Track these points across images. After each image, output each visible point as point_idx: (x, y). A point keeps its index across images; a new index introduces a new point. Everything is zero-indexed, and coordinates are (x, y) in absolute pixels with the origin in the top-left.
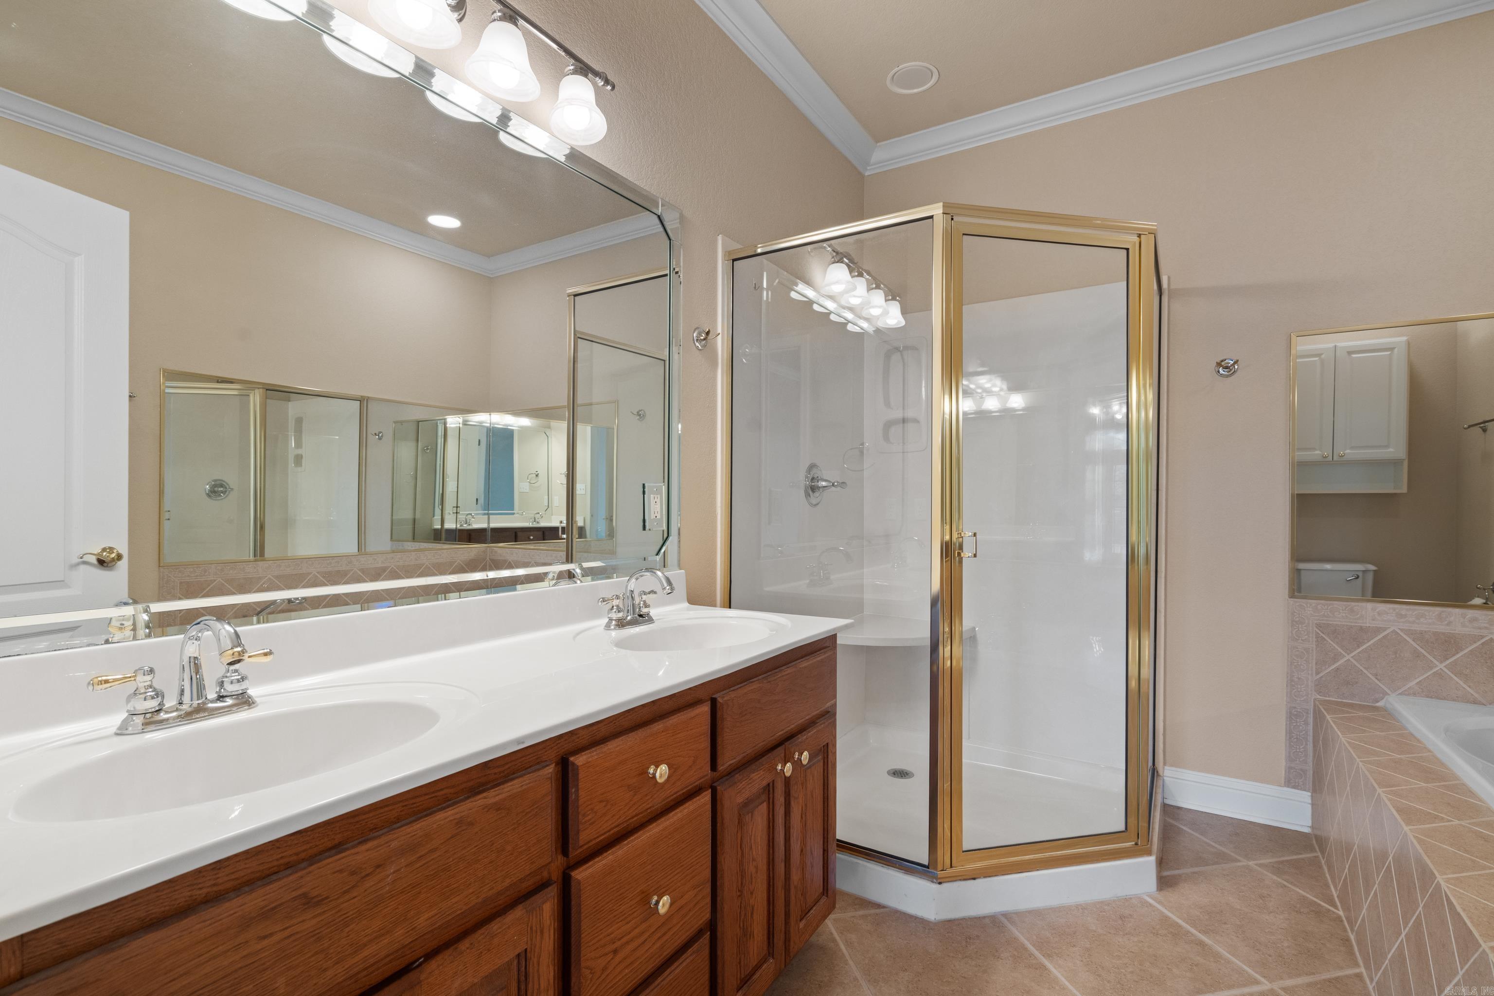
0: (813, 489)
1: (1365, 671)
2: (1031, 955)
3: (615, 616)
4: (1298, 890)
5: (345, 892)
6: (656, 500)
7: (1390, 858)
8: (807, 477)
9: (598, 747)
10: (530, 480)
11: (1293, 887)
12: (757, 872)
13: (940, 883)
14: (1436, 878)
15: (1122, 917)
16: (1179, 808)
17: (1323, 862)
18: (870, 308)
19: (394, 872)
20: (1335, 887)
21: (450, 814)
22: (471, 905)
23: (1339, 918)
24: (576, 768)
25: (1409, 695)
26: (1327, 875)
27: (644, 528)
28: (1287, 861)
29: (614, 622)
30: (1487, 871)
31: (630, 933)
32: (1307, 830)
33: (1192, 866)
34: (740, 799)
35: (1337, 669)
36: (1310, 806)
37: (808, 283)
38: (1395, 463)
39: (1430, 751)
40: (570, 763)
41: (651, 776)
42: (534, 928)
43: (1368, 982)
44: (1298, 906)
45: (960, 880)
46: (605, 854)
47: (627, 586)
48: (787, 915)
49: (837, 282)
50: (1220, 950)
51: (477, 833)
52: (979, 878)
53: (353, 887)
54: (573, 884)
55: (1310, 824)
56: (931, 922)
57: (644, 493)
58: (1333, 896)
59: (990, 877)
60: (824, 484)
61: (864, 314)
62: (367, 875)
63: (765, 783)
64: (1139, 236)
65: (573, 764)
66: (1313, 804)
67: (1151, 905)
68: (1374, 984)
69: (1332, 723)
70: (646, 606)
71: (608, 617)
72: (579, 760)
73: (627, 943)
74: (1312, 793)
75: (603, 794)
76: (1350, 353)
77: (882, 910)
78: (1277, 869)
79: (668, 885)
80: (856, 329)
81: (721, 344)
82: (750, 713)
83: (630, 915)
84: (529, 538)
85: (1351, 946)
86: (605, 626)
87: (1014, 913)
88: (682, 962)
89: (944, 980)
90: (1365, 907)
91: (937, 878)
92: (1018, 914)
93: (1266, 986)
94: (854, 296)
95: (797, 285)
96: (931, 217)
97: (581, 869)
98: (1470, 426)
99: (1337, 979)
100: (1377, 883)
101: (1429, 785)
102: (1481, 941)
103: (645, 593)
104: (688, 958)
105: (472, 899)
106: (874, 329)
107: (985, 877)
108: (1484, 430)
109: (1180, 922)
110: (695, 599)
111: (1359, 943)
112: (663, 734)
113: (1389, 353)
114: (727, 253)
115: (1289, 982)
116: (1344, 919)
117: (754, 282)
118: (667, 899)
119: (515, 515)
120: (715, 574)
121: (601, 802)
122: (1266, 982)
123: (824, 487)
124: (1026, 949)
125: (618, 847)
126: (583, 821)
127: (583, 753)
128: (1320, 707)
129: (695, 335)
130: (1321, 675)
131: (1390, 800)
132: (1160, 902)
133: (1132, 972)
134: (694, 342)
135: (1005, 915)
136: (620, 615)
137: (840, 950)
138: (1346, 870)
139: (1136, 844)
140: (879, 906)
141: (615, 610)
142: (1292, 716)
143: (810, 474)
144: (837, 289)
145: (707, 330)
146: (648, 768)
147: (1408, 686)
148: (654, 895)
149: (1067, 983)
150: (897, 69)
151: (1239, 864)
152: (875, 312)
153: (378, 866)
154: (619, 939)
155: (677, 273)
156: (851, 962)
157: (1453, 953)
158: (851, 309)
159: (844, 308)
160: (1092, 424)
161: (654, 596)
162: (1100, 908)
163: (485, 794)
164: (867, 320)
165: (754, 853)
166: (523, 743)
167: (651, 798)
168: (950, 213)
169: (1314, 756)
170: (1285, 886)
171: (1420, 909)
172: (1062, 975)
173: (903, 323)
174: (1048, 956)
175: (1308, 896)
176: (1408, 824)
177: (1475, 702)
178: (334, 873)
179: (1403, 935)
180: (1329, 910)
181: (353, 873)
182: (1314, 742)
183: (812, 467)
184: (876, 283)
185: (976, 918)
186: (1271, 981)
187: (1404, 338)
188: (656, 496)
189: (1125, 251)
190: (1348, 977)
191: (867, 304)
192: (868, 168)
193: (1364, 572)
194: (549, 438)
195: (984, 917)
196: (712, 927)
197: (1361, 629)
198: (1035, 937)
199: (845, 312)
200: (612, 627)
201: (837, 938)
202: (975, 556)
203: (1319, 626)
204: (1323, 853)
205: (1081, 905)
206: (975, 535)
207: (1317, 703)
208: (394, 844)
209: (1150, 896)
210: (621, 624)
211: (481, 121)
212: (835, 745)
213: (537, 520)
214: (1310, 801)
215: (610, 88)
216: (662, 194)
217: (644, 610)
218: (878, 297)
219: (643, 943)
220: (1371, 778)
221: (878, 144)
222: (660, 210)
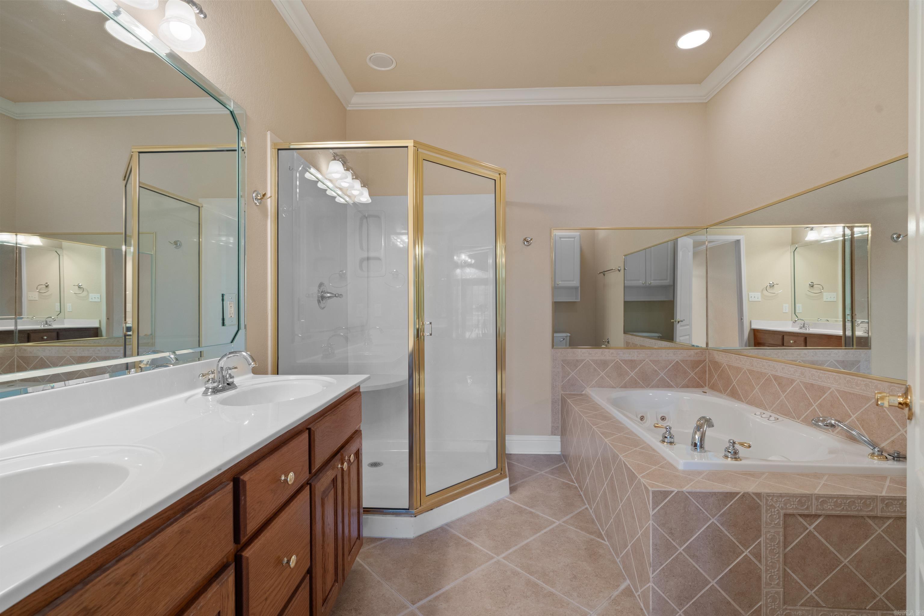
0: (323, 298)
1: (578, 379)
2: (463, 540)
3: (210, 385)
4: (561, 479)
5: (113, 599)
6: (231, 305)
7: (599, 454)
8: (319, 291)
9: (254, 468)
10: (40, 290)
11: (559, 479)
12: (330, 532)
13: (415, 516)
14: (619, 456)
15: (498, 510)
16: (511, 454)
17: (567, 465)
18: (353, 190)
19: (143, 577)
20: (573, 475)
21: (175, 528)
22: (189, 589)
23: (576, 488)
24: (244, 483)
25: (593, 387)
26: (569, 471)
27: (223, 324)
28: (555, 468)
29: (210, 390)
30: (633, 450)
31: (273, 585)
32: (559, 453)
33: (521, 480)
34: (322, 489)
35: (569, 379)
36: (560, 442)
37: (318, 169)
38: (576, 288)
39: (604, 409)
40: (240, 480)
41: (282, 481)
42: (224, 595)
43: (590, 510)
44: (562, 486)
45: (425, 512)
46: (260, 537)
47: (218, 365)
48: (343, 555)
49: (337, 172)
50: (539, 513)
51: (192, 537)
52: (434, 508)
53: (117, 594)
54: (244, 561)
55: (560, 450)
56: (411, 539)
57: (223, 300)
58: (572, 478)
59: (439, 506)
60: (329, 295)
61: (348, 193)
62: (127, 583)
63: (333, 477)
64: (500, 174)
65: (243, 481)
66: (561, 441)
67: (508, 501)
68: (593, 509)
69: (570, 403)
70: (231, 377)
71: (205, 387)
72: (245, 477)
73: (272, 592)
74: (561, 436)
75: (259, 498)
76: (560, 238)
77: (384, 541)
78: (552, 472)
79: (291, 550)
80: (342, 201)
81: (270, 204)
82: (327, 435)
83: (273, 573)
84: (42, 338)
85: (582, 497)
86: (203, 393)
87: (451, 522)
88: (297, 597)
89: (425, 566)
90: (588, 479)
91: (413, 514)
92: (452, 522)
93: (557, 523)
94: (345, 182)
95: (310, 168)
96: (407, 147)
97: (247, 550)
98: (600, 273)
99: (580, 512)
100: (593, 466)
101: (608, 422)
102: (638, 476)
103: (230, 369)
104: (300, 593)
105: (190, 584)
106: (353, 202)
107: (437, 507)
108: (604, 275)
109: (521, 505)
110: (255, 371)
111: (585, 495)
112: (288, 453)
113: (573, 239)
114: (274, 144)
115: (565, 519)
116: (578, 487)
117: (289, 165)
118: (295, 557)
119: (23, 320)
120: (267, 354)
121: (258, 503)
122: (557, 521)
123: (329, 297)
124: (460, 538)
125: (266, 531)
126: (249, 517)
127: (247, 473)
128: (565, 397)
129: (254, 195)
130: (563, 383)
131: (598, 430)
132: (511, 499)
133: (507, 534)
134: (253, 200)
135: (447, 525)
136: (215, 384)
137: (366, 569)
138: (579, 465)
139: (501, 474)
140: (381, 539)
141: (210, 382)
142: (554, 402)
143: (320, 289)
144: (336, 176)
145: (264, 193)
146: (281, 477)
147: (593, 383)
148: (285, 557)
149: (482, 548)
150: (373, 54)
151: (538, 474)
152: (355, 193)
153: (133, 575)
154: (268, 591)
155: (243, 150)
156: (373, 574)
157: (627, 484)
158: (341, 189)
159: (337, 188)
160: (457, 265)
161: (236, 370)
162: (488, 508)
163: (194, 510)
164: (349, 196)
165: (329, 520)
166: (221, 469)
167: (282, 495)
168: (417, 145)
169: (562, 420)
170: (556, 479)
171: (613, 471)
172: (479, 545)
173: (370, 201)
174: (471, 538)
175: (564, 481)
176: (606, 438)
177: (613, 387)
178: (105, 587)
179: (606, 484)
180: (572, 485)
181: (117, 584)
182: (561, 413)
183: (321, 285)
184: (356, 176)
185: (433, 530)
186: (559, 520)
187: (579, 233)
188: (231, 303)
189: (494, 181)
190: (583, 510)
191: (352, 187)
192: (349, 106)
193: (566, 336)
194: (61, 256)
195: (437, 529)
196: (310, 572)
197: (577, 360)
198: (463, 531)
199: (337, 191)
200: (209, 394)
201: (363, 563)
202: (431, 335)
203: (562, 361)
204: (566, 461)
205: (479, 510)
206: (431, 323)
207: (563, 395)
208: (142, 556)
209: (507, 497)
210: (215, 391)
211: (99, 11)
212: (361, 449)
213: (48, 323)
214: (560, 440)
215: (203, 16)
216: (232, 97)
217: (230, 380)
218: (357, 184)
219: (280, 590)
220: (589, 423)
221: (356, 93)
222: (232, 107)
